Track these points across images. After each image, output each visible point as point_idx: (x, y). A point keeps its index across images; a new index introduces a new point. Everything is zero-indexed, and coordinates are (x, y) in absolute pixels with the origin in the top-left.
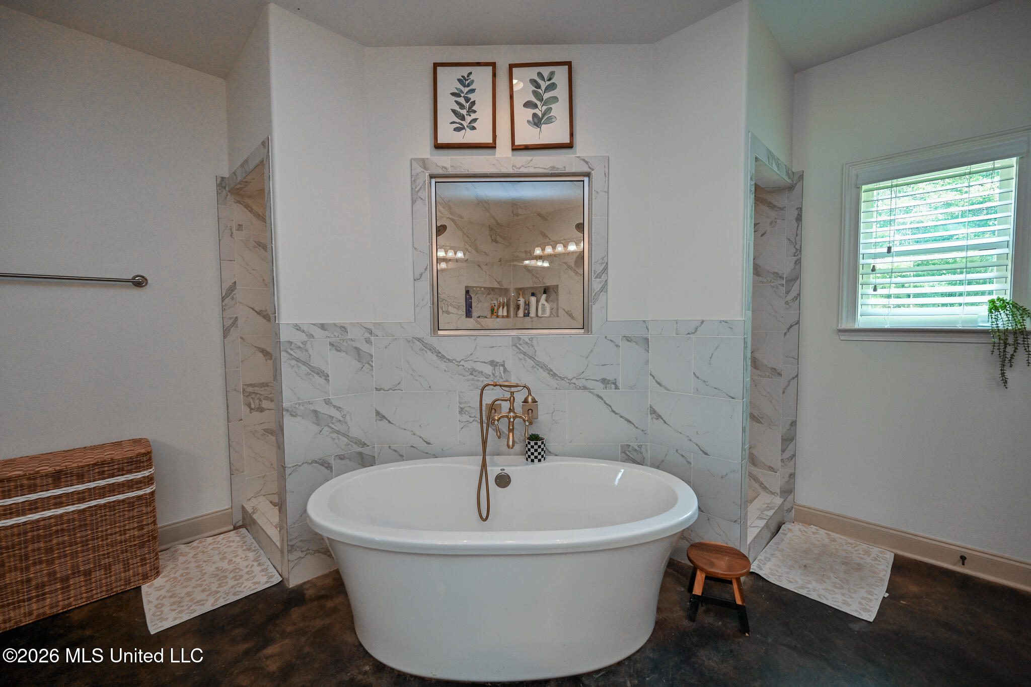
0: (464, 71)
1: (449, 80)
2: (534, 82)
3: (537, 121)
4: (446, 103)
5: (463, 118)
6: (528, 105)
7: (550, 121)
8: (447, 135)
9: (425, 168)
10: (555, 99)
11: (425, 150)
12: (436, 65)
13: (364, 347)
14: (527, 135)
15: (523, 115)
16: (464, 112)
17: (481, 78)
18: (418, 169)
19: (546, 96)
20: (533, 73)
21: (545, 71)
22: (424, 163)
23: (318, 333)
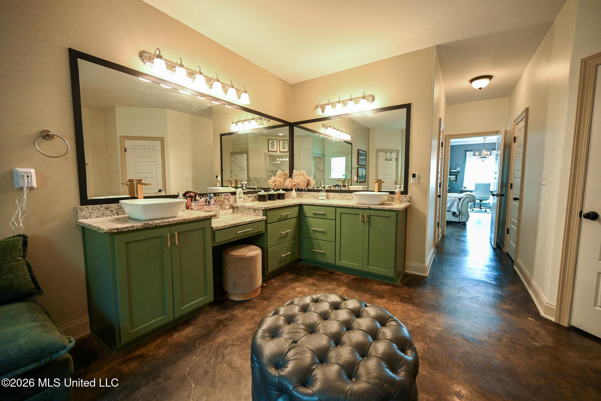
0: (273, 140)
1: (270, 142)
2: (283, 142)
3: (283, 148)
4: (270, 145)
5: (272, 147)
6: (282, 146)
7: (285, 148)
8: (270, 149)
9: (267, 154)
10: (286, 145)
11: (267, 151)
12: (268, 139)
13: (258, 181)
14: (282, 150)
15: (281, 147)
16: (273, 146)
17: (275, 142)
18: (266, 154)
19: (284, 145)
20: (283, 141)
21: (284, 141)
22: (267, 153)
23: (254, 178)
